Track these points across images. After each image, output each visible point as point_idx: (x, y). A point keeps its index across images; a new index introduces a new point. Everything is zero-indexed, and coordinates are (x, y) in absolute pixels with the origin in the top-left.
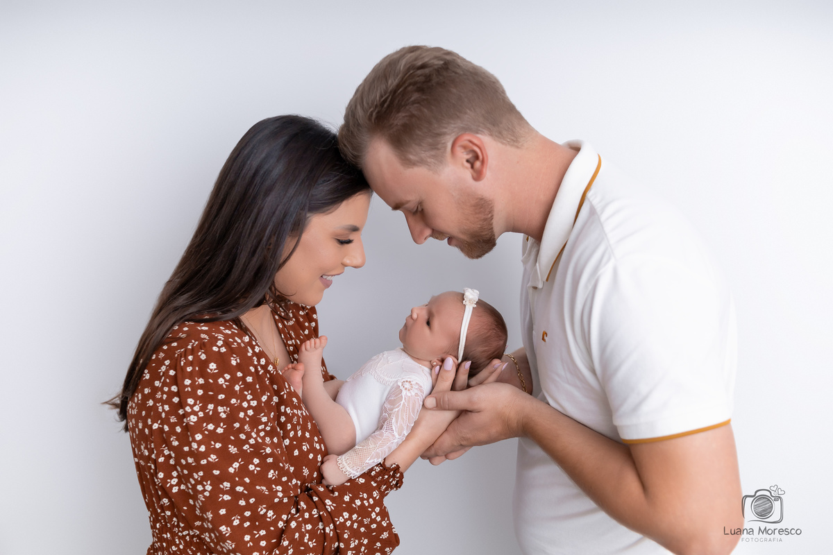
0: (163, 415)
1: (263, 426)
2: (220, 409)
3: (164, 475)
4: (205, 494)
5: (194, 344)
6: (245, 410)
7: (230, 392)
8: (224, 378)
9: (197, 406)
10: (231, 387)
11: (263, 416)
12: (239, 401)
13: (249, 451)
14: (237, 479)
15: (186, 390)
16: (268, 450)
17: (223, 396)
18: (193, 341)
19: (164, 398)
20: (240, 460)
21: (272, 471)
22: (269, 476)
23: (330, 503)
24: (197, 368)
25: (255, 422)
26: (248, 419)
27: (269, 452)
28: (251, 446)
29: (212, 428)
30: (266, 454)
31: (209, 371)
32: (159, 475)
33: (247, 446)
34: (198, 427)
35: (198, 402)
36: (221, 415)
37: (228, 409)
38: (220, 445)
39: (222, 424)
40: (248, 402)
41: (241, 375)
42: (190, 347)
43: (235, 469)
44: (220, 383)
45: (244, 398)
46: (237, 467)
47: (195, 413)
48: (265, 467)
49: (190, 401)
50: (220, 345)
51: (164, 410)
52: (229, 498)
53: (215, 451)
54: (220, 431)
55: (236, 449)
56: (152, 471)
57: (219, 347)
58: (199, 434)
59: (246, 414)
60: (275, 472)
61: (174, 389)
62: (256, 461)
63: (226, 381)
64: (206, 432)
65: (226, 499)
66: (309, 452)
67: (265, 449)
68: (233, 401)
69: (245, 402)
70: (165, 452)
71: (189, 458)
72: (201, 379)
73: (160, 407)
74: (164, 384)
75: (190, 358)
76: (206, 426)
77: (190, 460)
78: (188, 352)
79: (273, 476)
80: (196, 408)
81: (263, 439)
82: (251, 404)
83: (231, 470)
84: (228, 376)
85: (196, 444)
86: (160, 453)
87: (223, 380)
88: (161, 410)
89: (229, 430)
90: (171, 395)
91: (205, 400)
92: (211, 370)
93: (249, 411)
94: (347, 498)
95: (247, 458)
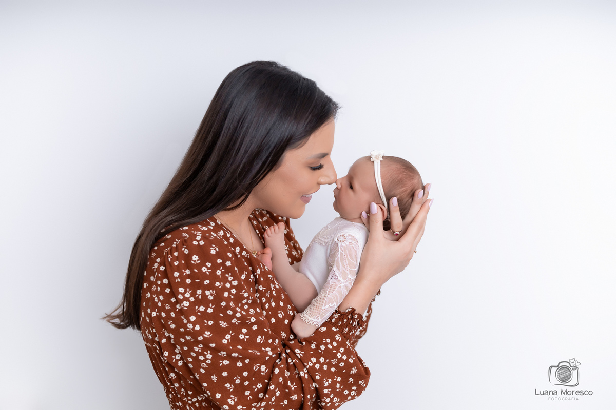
0: (159, 304)
1: (246, 300)
2: (207, 293)
3: (169, 353)
4: (207, 362)
5: (177, 242)
6: (229, 290)
7: (213, 277)
8: (206, 266)
9: (187, 293)
10: (213, 273)
11: (244, 293)
12: (222, 283)
13: (237, 324)
14: (231, 348)
15: (176, 281)
16: (253, 320)
17: (208, 282)
18: (177, 240)
19: (159, 290)
20: (231, 332)
21: (260, 337)
22: (258, 342)
23: (299, 352)
24: (183, 262)
25: (238, 299)
26: (232, 297)
27: (253, 321)
28: (238, 319)
29: (203, 310)
30: (252, 323)
31: (193, 262)
32: (165, 354)
33: (235, 319)
34: (191, 311)
35: (188, 289)
36: (209, 298)
37: (214, 291)
38: (212, 322)
39: (211, 305)
40: (230, 282)
41: (221, 261)
42: (174, 245)
43: (228, 340)
44: (204, 271)
45: (226, 280)
46: (229, 338)
47: (187, 299)
48: (253, 335)
49: (181, 290)
50: (199, 239)
51: (159, 300)
52: (228, 362)
53: (209, 328)
54: (210, 310)
55: (226, 323)
56: (157, 351)
57: (198, 241)
58: (192, 316)
59: (230, 293)
60: (262, 337)
61: (165, 281)
62: (244, 331)
63: (208, 268)
64: (199, 314)
65: (226, 364)
66: (284, 318)
67: (250, 319)
68: (217, 284)
69: (228, 283)
70: (166, 334)
71: (186, 336)
72: (188, 270)
73: (156, 298)
74: (157, 278)
75: (176, 254)
76: (198, 308)
77: (188, 338)
78: (173, 250)
79: (261, 340)
80: (187, 295)
81: (247, 311)
82: (233, 284)
83: (225, 342)
84: (209, 265)
85: (191, 325)
86: (162, 336)
87: (206, 268)
88: (157, 301)
89: (218, 309)
90: (163, 286)
91: (194, 287)
92: (195, 261)
93: (232, 290)
94: (313, 346)
95: (236, 329)
